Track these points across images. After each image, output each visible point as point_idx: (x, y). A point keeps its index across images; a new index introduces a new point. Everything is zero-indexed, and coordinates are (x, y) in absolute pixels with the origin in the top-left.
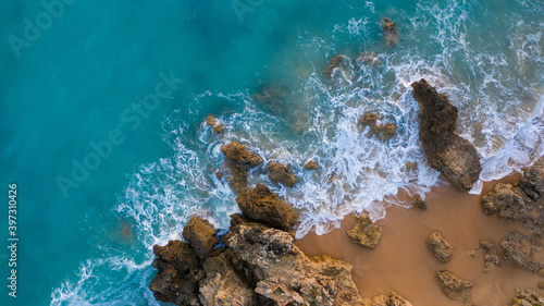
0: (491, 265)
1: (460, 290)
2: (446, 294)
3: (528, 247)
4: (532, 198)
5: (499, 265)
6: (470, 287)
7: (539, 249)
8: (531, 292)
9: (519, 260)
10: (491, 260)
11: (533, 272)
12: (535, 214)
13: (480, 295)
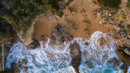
0: (77, 25)
1: (86, 21)
2: (90, 22)
3: (67, 26)
4: (63, 38)
5: (75, 24)
6: (83, 21)
7: (65, 25)
8: (70, 15)
9: (71, 24)
10: (76, 26)
11: (68, 20)
12: (64, 34)
13: (82, 18)
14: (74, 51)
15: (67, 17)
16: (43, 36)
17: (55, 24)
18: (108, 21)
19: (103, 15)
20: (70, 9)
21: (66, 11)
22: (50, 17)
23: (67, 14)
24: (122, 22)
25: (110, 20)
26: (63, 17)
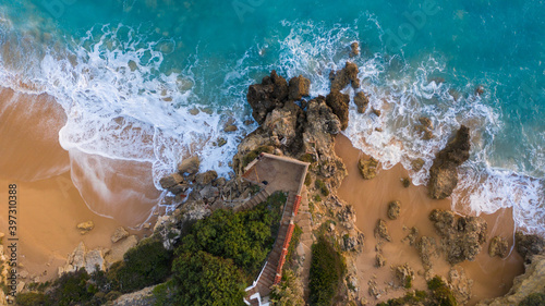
0: (408, 241)
1: (383, 236)
2: (375, 231)
3: (432, 250)
4: (459, 228)
5: (411, 244)
6: (389, 241)
7: (437, 255)
8: (413, 270)
9: (424, 249)
10: (410, 239)
11: (423, 262)
12: (452, 237)
13: (389, 248)
14: (447, 183)
15: (423, 271)
16: (500, 255)
17: (459, 270)
18: (342, 214)
19: (345, 233)
20: (408, 286)
21: (418, 284)
22: (463, 289)
23: (419, 278)
24: (317, 199)
25: (335, 213)
26: (432, 274)
